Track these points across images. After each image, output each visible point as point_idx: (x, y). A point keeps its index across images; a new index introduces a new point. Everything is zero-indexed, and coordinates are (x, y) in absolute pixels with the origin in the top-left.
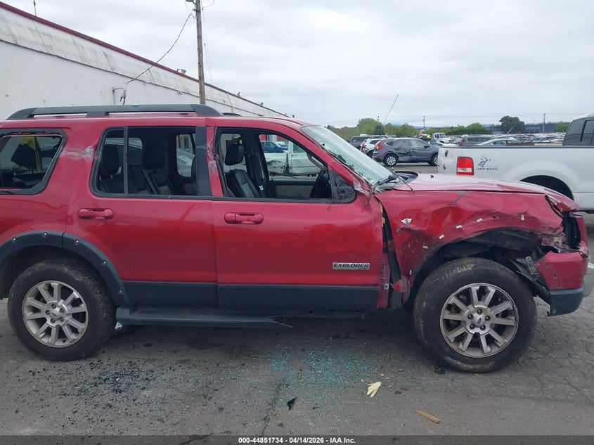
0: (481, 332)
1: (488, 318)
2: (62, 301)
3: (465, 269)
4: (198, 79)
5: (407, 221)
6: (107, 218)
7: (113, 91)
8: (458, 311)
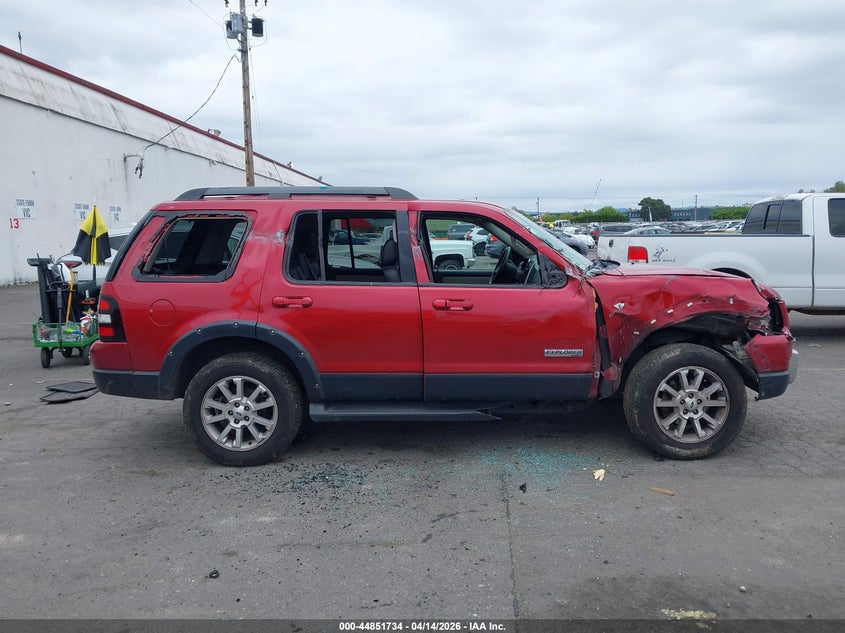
0: (695, 417)
1: (700, 401)
2: (245, 398)
3: (673, 354)
4: (244, 146)
5: (619, 306)
6: (305, 306)
7: (125, 159)
8: (669, 397)
